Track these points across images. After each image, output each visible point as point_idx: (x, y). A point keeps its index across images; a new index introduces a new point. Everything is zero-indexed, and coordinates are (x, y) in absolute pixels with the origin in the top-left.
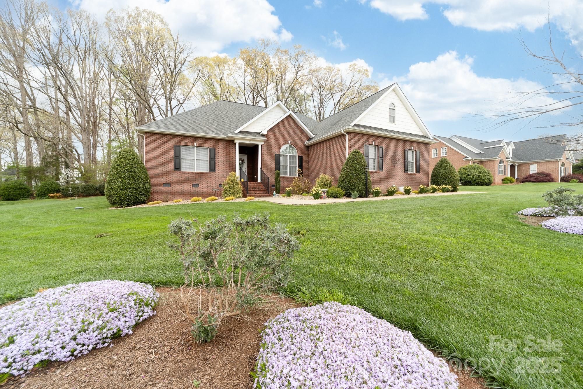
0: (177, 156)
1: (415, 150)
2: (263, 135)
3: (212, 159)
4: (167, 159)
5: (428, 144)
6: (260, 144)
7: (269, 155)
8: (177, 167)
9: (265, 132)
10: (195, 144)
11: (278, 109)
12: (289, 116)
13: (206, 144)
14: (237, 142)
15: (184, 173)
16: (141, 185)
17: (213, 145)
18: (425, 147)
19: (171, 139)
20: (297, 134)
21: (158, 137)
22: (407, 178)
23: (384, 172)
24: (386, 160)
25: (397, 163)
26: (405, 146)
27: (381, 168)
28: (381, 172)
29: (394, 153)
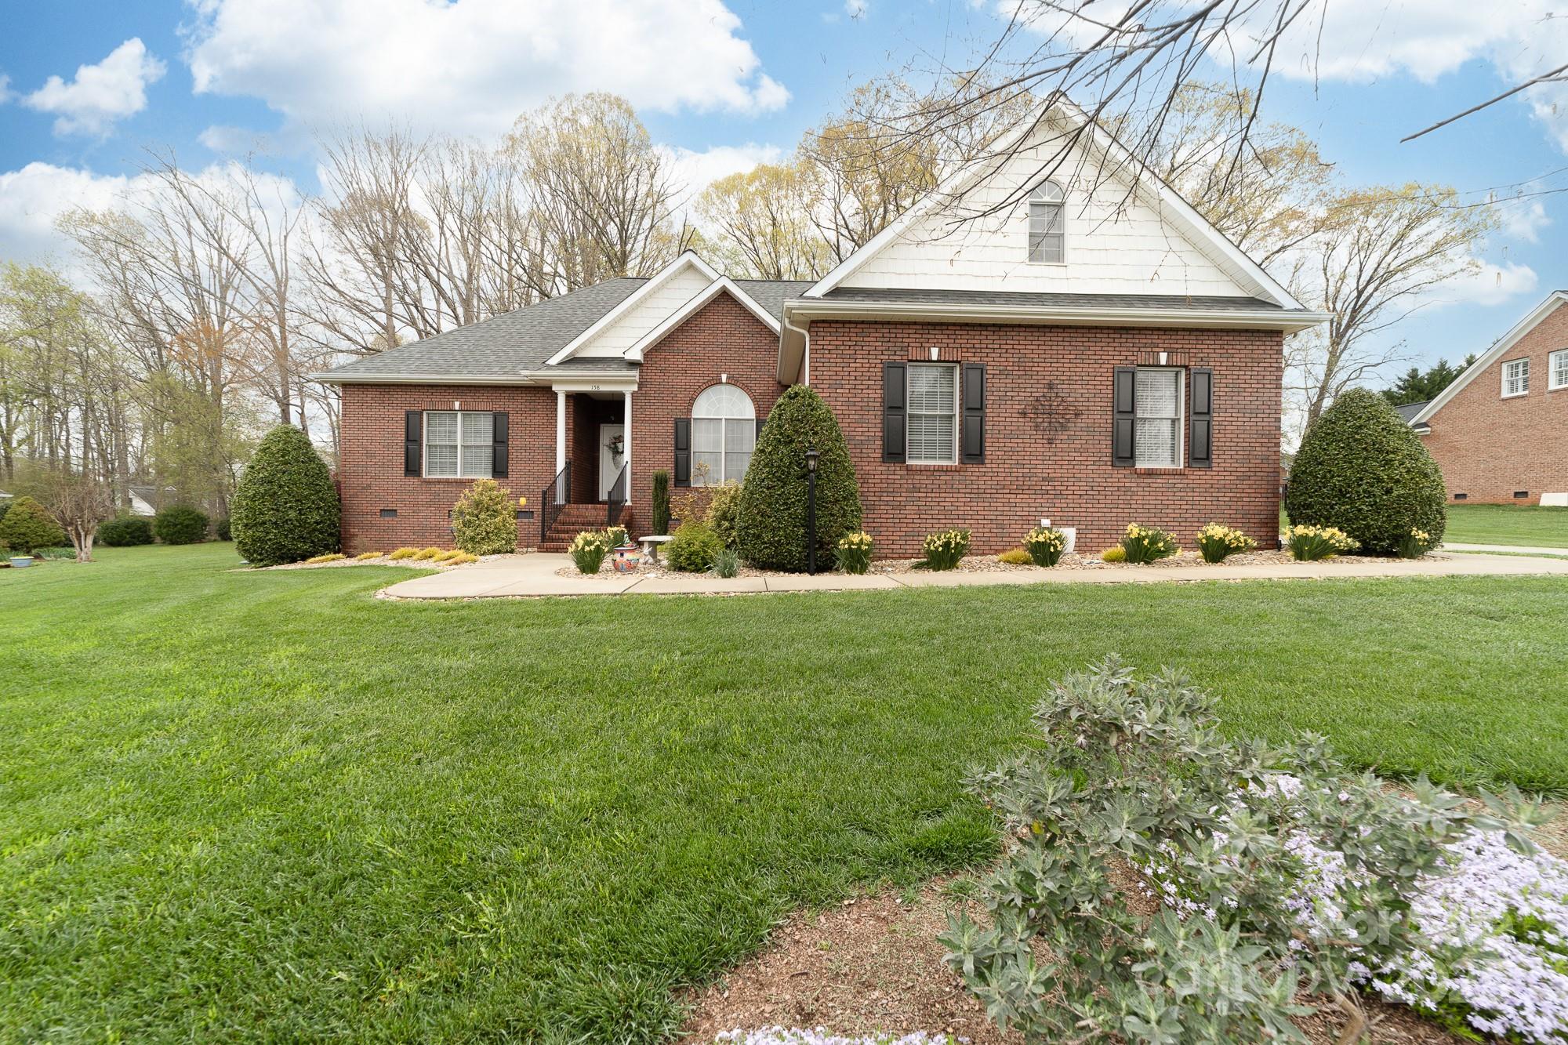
0: (413, 439)
1: (1186, 367)
2: (633, 364)
3: (500, 440)
4: (388, 447)
5: (1274, 335)
6: (628, 390)
7: (654, 422)
8: (412, 467)
9: (636, 355)
10: (457, 405)
11: (690, 275)
12: (724, 295)
13: (484, 402)
14: (561, 390)
15: (429, 482)
16: (292, 514)
17: (503, 404)
18: (1259, 348)
19: (398, 395)
20: (752, 349)
21: (371, 394)
22: (1128, 490)
23: (989, 466)
24: (1001, 418)
25: (1064, 428)
26: (1116, 355)
27: (973, 452)
28: (973, 469)
29: (1050, 386)
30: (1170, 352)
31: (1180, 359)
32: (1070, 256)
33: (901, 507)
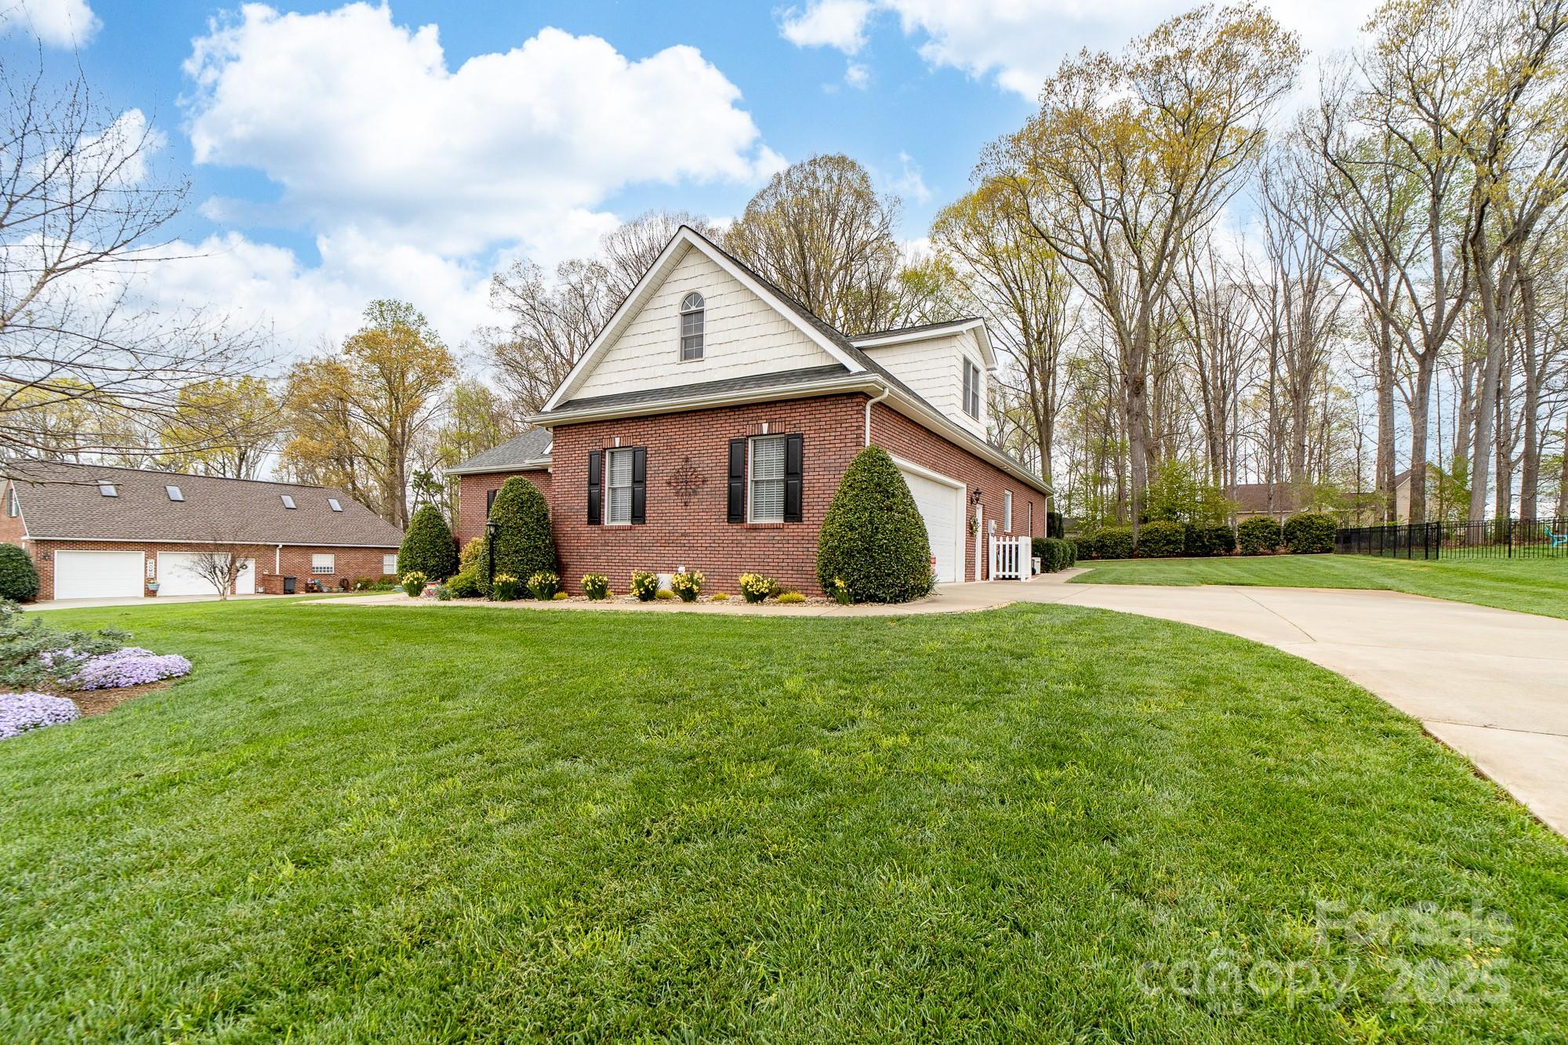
1: (784, 434)
18: (842, 410)
21: (473, 481)
22: (739, 542)
23: (649, 525)
24: (656, 487)
25: (695, 492)
26: (731, 429)
27: (638, 514)
28: (639, 527)
29: (687, 460)
30: (770, 422)
31: (777, 428)
32: (707, 352)
33: (597, 557)
